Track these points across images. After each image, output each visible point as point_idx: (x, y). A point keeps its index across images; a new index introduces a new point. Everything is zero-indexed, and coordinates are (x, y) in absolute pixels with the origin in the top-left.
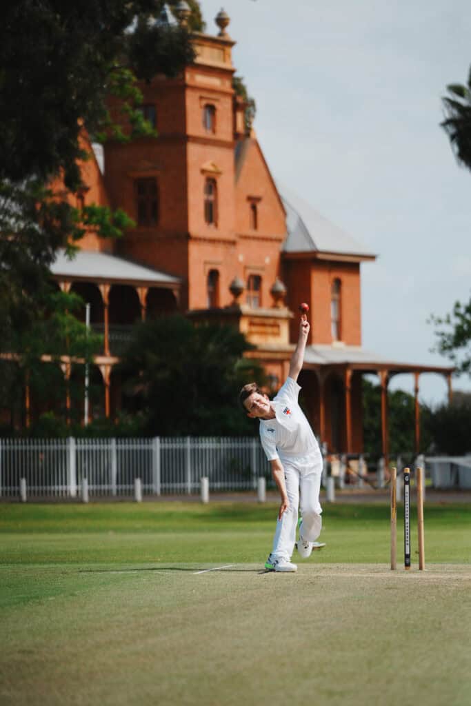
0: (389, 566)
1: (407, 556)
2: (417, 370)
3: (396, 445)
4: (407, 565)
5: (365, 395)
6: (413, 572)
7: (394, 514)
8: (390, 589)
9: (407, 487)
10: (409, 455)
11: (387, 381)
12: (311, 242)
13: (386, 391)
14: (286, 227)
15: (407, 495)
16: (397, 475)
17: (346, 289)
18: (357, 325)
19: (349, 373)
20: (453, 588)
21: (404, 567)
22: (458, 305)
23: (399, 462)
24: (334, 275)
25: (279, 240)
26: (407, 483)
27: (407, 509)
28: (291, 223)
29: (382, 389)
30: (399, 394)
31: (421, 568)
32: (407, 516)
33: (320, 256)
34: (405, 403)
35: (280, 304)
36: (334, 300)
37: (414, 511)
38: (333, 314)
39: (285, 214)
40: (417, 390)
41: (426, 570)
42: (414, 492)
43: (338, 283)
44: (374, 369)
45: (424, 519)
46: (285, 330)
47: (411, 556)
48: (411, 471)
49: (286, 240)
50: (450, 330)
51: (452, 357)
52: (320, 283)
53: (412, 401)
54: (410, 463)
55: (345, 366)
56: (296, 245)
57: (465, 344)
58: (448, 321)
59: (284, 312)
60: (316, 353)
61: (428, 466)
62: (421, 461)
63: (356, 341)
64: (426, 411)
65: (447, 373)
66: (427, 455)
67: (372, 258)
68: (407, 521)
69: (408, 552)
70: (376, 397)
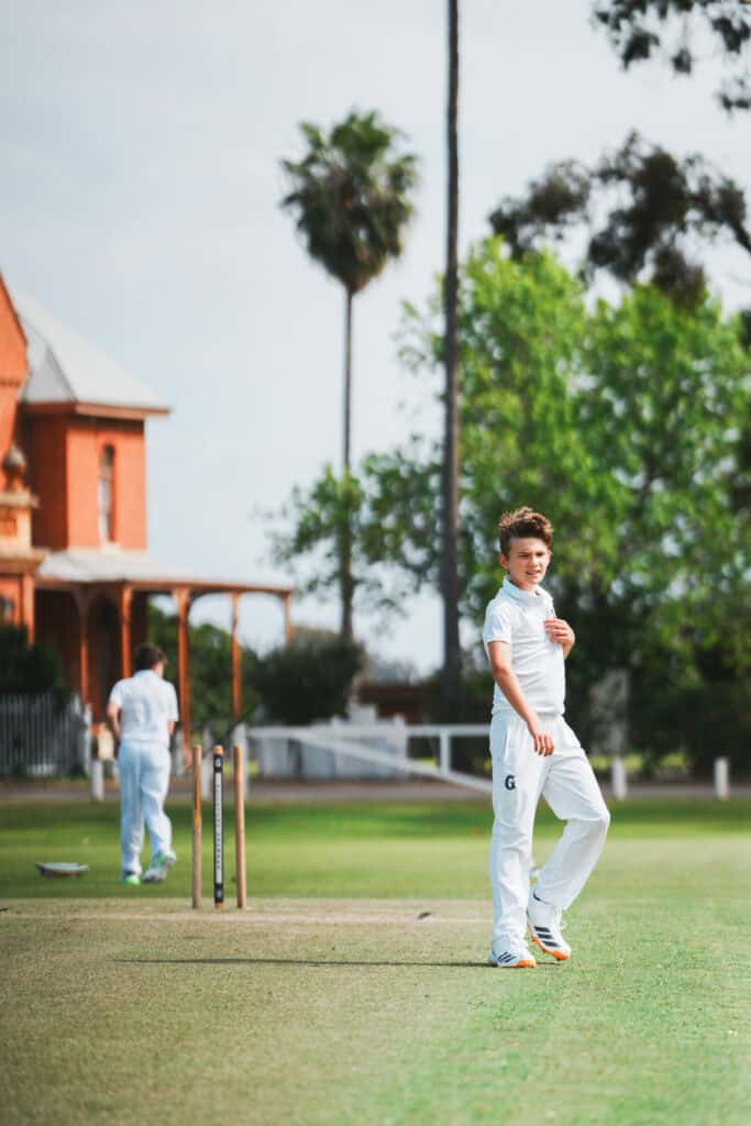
0: (189, 902)
1: (218, 887)
2: (237, 590)
3: (202, 710)
4: (218, 900)
5: (152, 631)
6: (228, 911)
7: (198, 820)
8: (190, 938)
9: (219, 776)
10: (221, 726)
11: (187, 608)
12: (67, 386)
13: (186, 625)
14: (26, 362)
15: (219, 789)
16: (204, 756)
17: (122, 460)
18: (140, 515)
19: (127, 596)
20: (291, 938)
21: (213, 904)
22: (296, 490)
23: (207, 738)
24: (103, 439)
25: (15, 384)
26: (217, 770)
27: (219, 812)
28: (35, 356)
29: (178, 621)
30: (208, 629)
31: (240, 905)
32: (219, 823)
33: (81, 410)
34: (216, 643)
35: (18, 485)
36: (104, 479)
37: (230, 815)
38: (101, 501)
39: (25, 342)
40: (235, 623)
41: (248, 909)
42: (231, 785)
43: (110, 453)
44: (166, 590)
45: (246, 826)
46: (24, 525)
47: (225, 887)
48: (224, 749)
49: (27, 384)
50: (289, 528)
51: (291, 571)
52: (82, 451)
53: (227, 640)
54: (224, 739)
55: (120, 584)
56: (42, 391)
57: (310, 548)
58: (284, 513)
59: (22, 497)
60: (73, 562)
61: (253, 743)
62: (240, 736)
63: (139, 542)
64: (250, 655)
65: (283, 595)
66: (251, 724)
67: (163, 412)
68: (219, 830)
69: (219, 880)
70: (169, 632)
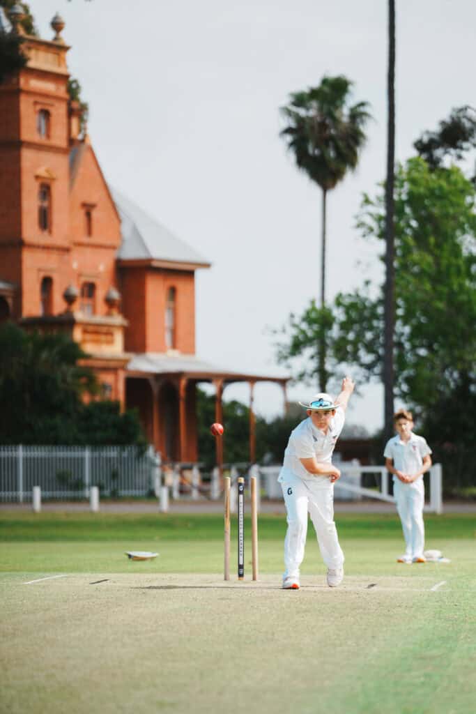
0: (222, 576)
1: (241, 567)
2: (253, 380)
3: (231, 455)
4: (241, 575)
5: (200, 404)
6: (246, 583)
7: (228, 524)
8: (222, 599)
9: (241, 496)
10: (244, 465)
11: (221, 391)
12: (145, 248)
13: (220, 401)
14: (120, 234)
15: (241, 505)
16: (231, 485)
17: (181, 297)
18: (191, 333)
19: (183, 382)
20: (287, 599)
21: (237, 578)
22: (292, 316)
23: (234, 472)
24: (171, 282)
25: (114, 248)
26: (240, 492)
27: (241, 519)
28: (126, 230)
29: (216, 399)
30: (234, 404)
31: (254, 579)
32: (241, 526)
33: (155, 264)
34: (239, 413)
35: (115, 312)
36: (169, 308)
37: (248, 522)
38: (167, 322)
39: (120, 221)
40: (252, 399)
41: (259, 581)
42: (249, 501)
43: (173, 292)
44: (208, 379)
46: (119, 338)
47: (245, 567)
48: (245, 480)
49: (121, 247)
50: (287, 340)
51: (289, 367)
52: (155, 291)
53: (247, 411)
54: (244, 473)
55: (178, 375)
56: (131, 253)
57: (300, 353)
58: (284, 331)
59: (118, 319)
60: (151, 362)
61: (263, 478)
62: (255, 471)
63: (190, 349)
64: (262, 422)
65: (283, 382)
66: (262, 465)
67: (206, 266)
68: (241, 531)
69: (241, 563)
70: (210, 406)
